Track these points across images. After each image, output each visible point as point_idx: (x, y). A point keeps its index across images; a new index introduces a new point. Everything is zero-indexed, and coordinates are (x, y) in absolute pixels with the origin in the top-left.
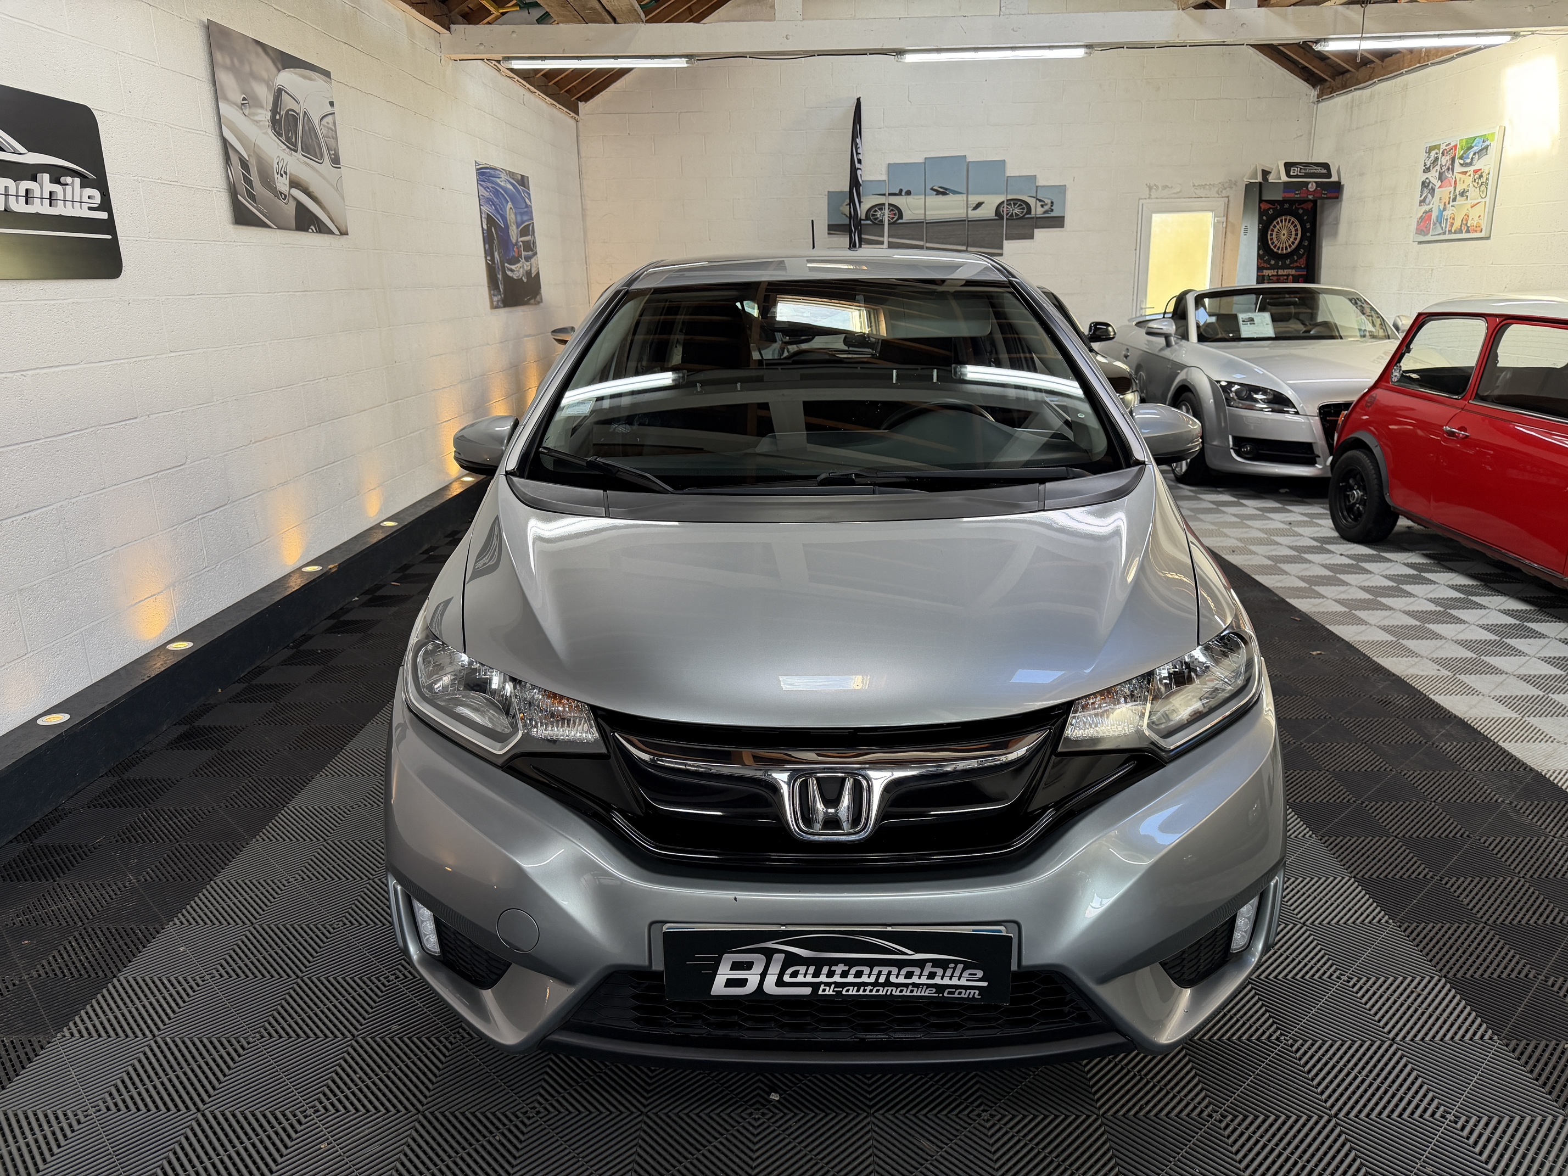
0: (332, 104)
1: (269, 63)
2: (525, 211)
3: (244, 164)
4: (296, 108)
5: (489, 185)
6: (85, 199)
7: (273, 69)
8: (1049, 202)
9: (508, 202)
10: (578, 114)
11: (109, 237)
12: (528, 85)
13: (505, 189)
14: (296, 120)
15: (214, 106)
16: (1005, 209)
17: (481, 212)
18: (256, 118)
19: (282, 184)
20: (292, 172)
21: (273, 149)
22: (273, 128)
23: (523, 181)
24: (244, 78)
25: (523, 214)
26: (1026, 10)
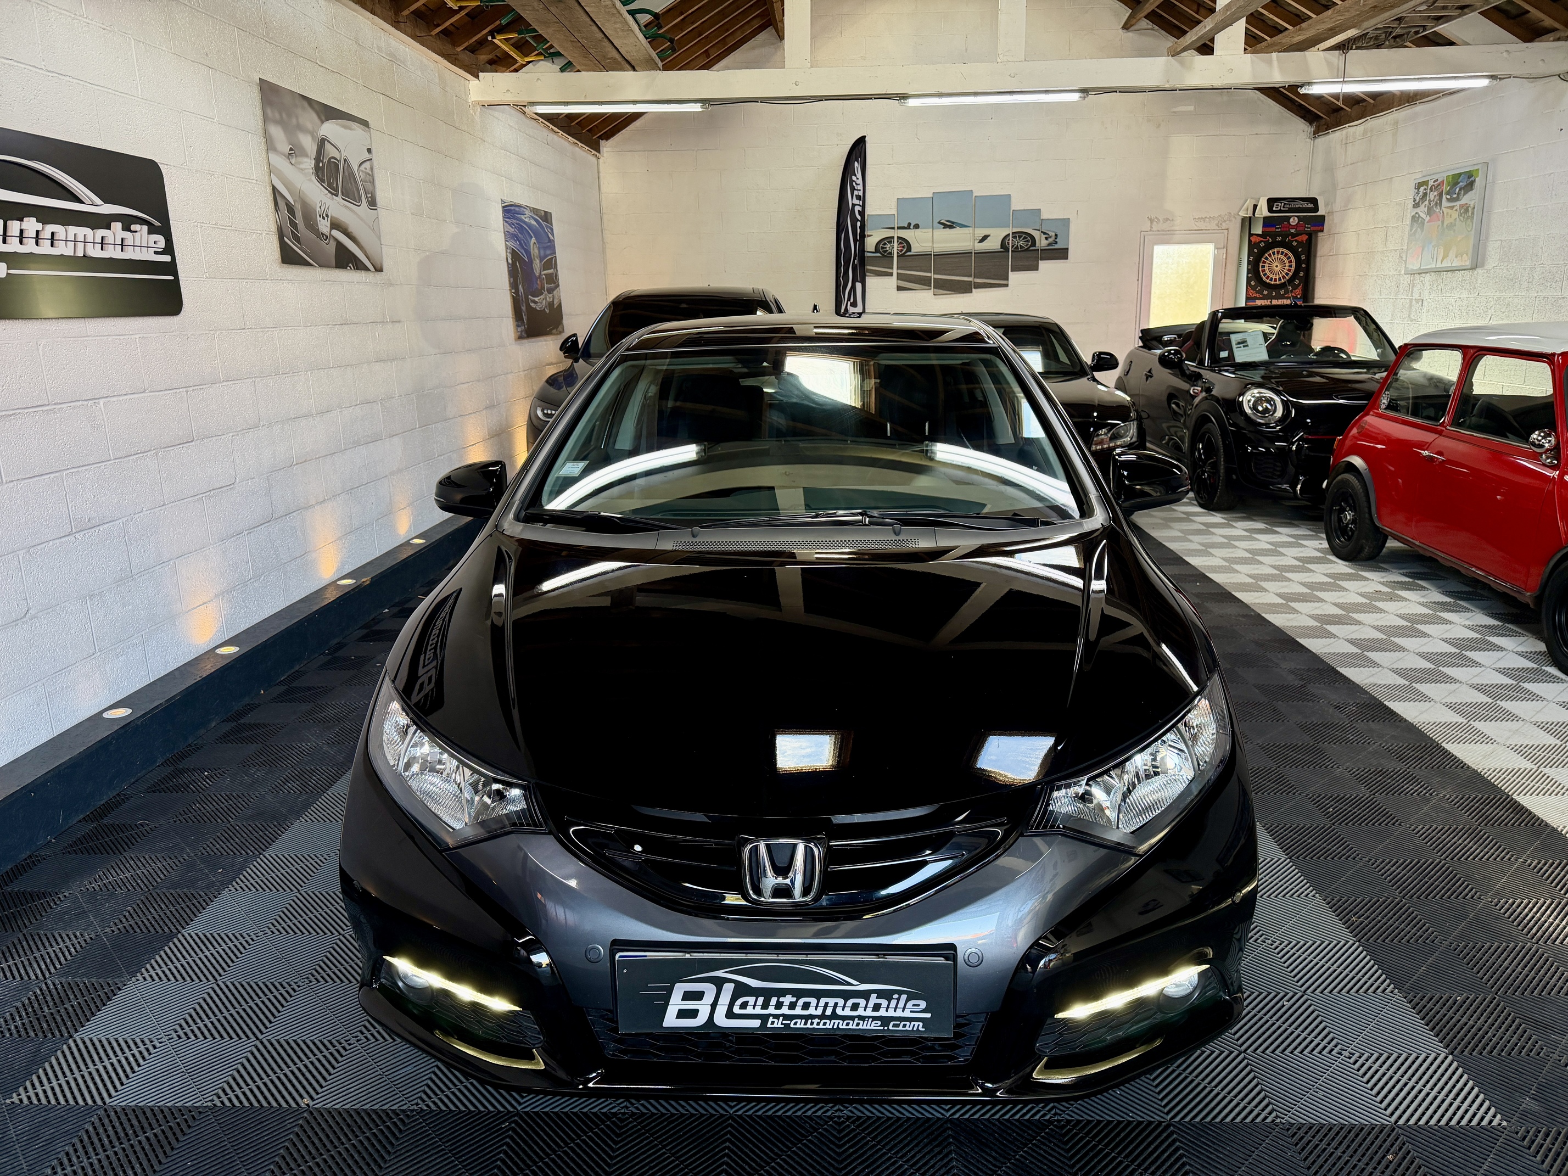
0: (369, 151)
1: (314, 116)
2: (548, 245)
3: (291, 209)
4: (337, 155)
5: (514, 221)
6: (152, 244)
7: (317, 121)
8: (1054, 234)
9: (532, 237)
10: (599, 152)
11: (172, 278)
12: (551, 126)
13: (529, 225)
14: (337, 166)
15: (264, 157)
16: (1010, 242)
17: (507, 248)
18: (302, 166)
19: (324, 226)
20: (334, 215)
21: (316, 194)
22: (317, 175)
23: (547, 217)
24: (291, 130)
25: (546, 248)
26: (1023, 57)
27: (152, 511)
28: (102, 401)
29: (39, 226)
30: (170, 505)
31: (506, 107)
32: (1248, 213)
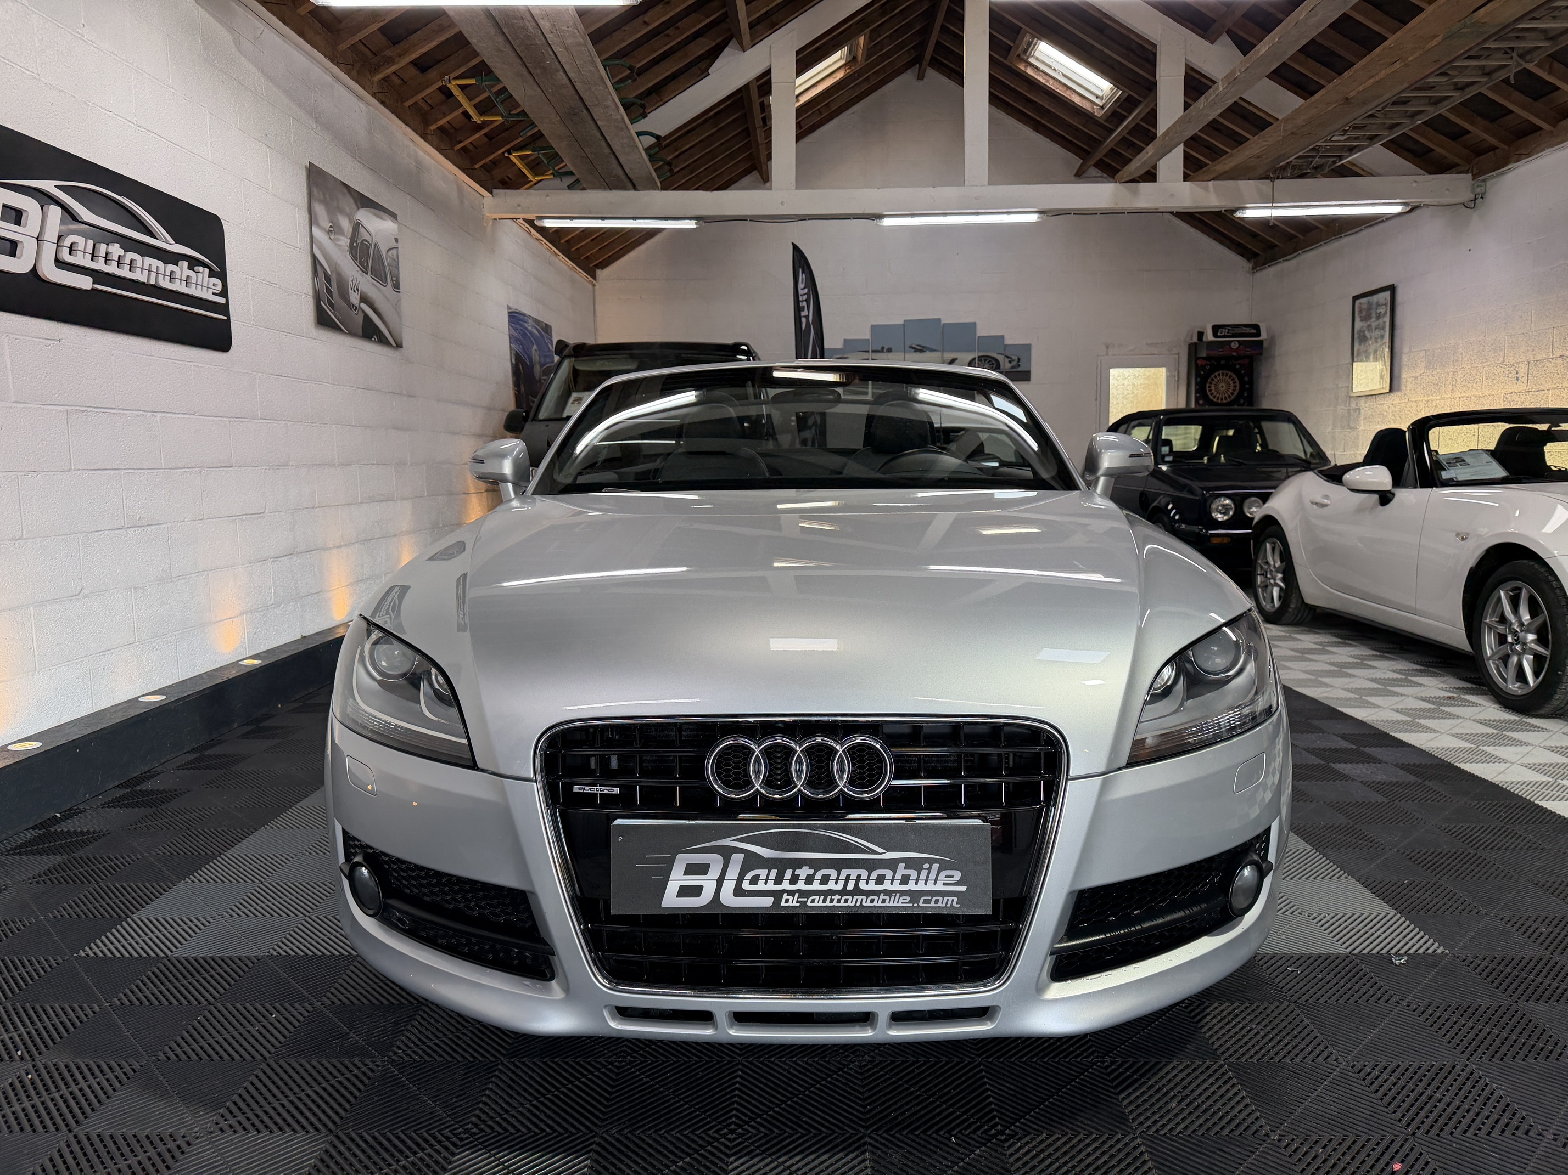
0: (396, 240)
1: (352, 201)
2: (547, 354)
3: (328, 278)
4: (368, 238)
5: (518, 327)
6: (211, 286)
7: (354, 206)
8: (1017, 358)
9: (533, 344)
10: (595, 278)
11: (226, 318)
12: (554, 249)
13: (531, 333)
14: (368, 248)
15: (308, 229)
18: (339, 243)
19: (354, 298)
20: (363, 290)
21: (350, 269)
22: (351, 253)
23: (547, 329)
24: (333, 211)
25: (546, 356)
26: (986, 182)
27: (193, 522)
28: (159, 415)
29: (122, 252)
30: (208, 521)
31: (514, 224)
32: (1195, 339)
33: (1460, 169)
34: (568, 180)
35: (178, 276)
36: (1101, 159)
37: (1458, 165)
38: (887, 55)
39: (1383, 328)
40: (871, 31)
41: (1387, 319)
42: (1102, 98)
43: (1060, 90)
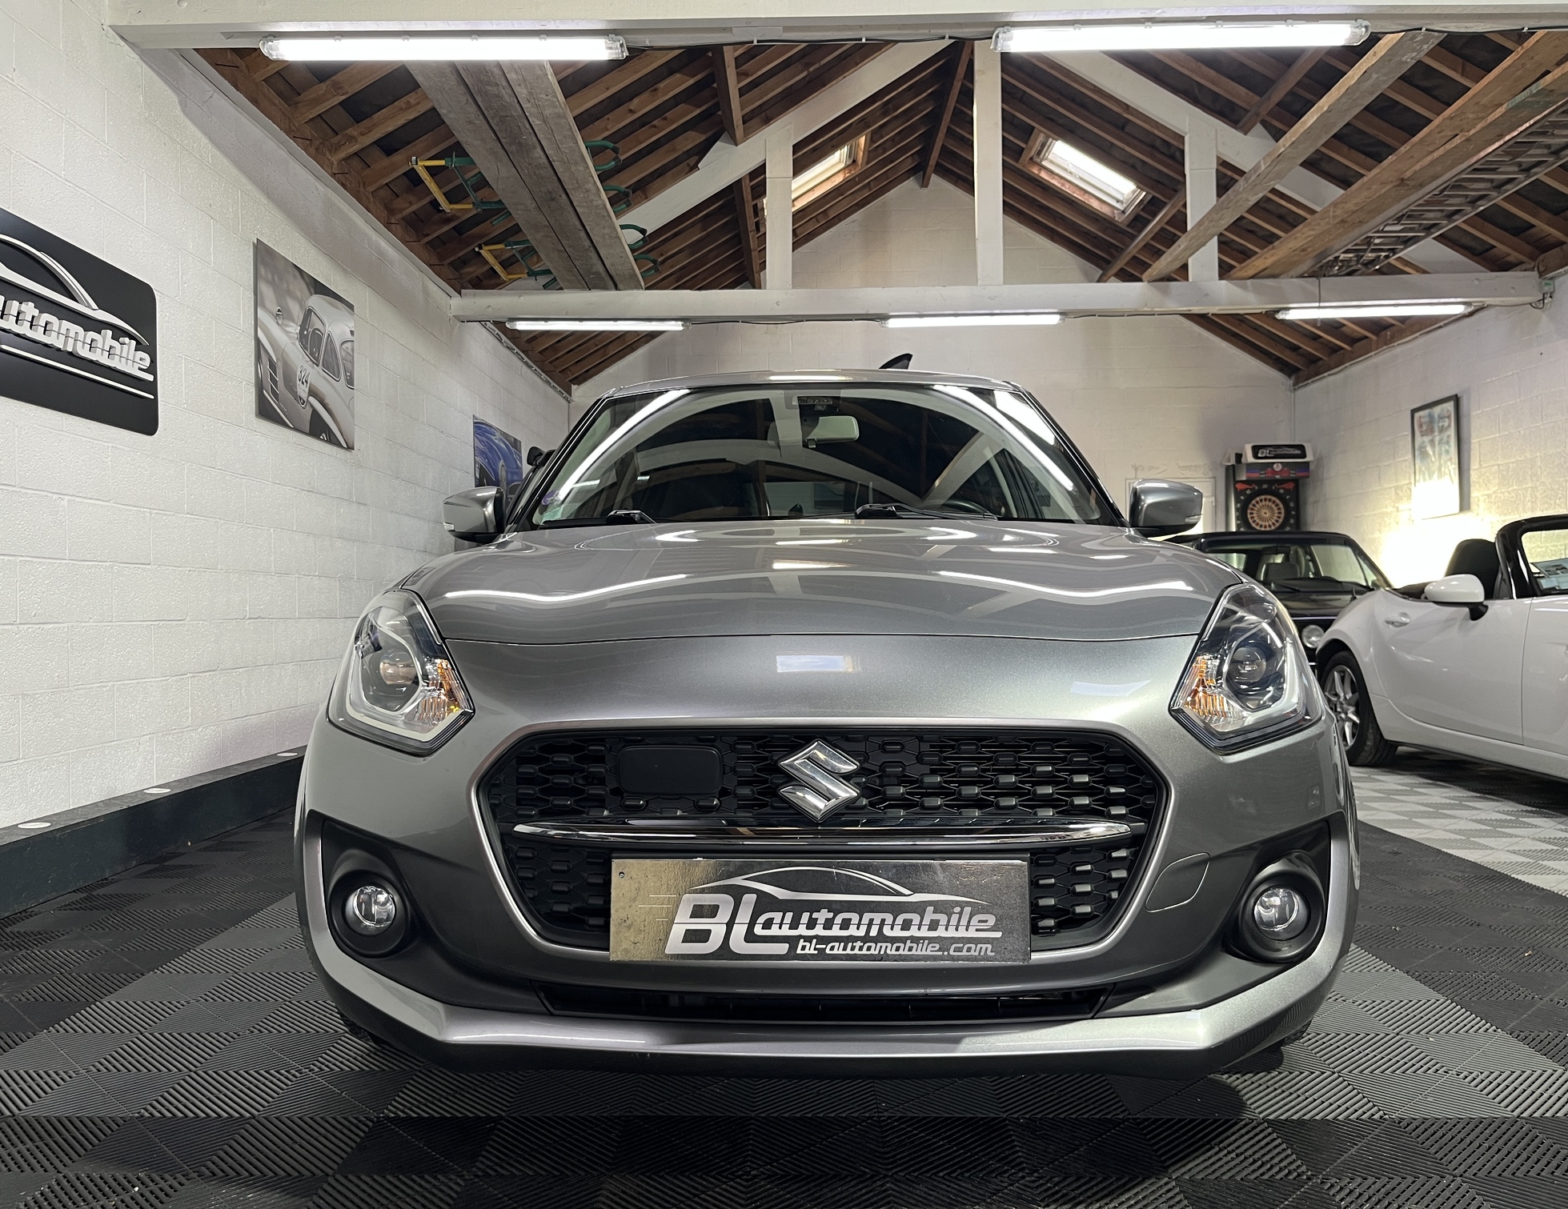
0: (352, 333)
1: (304, 287)
2: (516, 471)
3: (273, 366)
4: (322, 329)
5: (484, 439)
6: (137, 360)
7: (307, 293)
9: (500, 459)
10: (570, 395)
11: (152, 397)
12: (526, 359)
13: (498, 446)
14: (320, 338)
15: (252, 310)
17: (475, 462)
18: (288, 329)
19: (302, 390)
20: (312, 382)
21: (298, 358)
22: (301, 340)
23: (516, 444)
24: (281, 294)
25: (513, 473)
26: (1002, 282)
27: (99, 624)
28: (66, 497)
29: (36, 312)
30: (118, 624)
31: (484, 330)
32: (1233, 462)
33: (1524, 266)
34: (543, 280)
35: (100, 345)
36: (1122, 269)
37: (1522, 263)
38: (889, 159)
39: (1448, 443)
40: (874, 132)
41: (1452, 432)
42: (1122, 202)
43: (1077, 195)
